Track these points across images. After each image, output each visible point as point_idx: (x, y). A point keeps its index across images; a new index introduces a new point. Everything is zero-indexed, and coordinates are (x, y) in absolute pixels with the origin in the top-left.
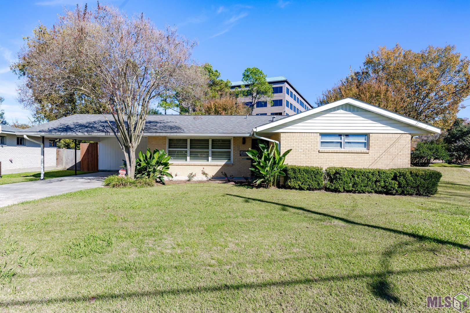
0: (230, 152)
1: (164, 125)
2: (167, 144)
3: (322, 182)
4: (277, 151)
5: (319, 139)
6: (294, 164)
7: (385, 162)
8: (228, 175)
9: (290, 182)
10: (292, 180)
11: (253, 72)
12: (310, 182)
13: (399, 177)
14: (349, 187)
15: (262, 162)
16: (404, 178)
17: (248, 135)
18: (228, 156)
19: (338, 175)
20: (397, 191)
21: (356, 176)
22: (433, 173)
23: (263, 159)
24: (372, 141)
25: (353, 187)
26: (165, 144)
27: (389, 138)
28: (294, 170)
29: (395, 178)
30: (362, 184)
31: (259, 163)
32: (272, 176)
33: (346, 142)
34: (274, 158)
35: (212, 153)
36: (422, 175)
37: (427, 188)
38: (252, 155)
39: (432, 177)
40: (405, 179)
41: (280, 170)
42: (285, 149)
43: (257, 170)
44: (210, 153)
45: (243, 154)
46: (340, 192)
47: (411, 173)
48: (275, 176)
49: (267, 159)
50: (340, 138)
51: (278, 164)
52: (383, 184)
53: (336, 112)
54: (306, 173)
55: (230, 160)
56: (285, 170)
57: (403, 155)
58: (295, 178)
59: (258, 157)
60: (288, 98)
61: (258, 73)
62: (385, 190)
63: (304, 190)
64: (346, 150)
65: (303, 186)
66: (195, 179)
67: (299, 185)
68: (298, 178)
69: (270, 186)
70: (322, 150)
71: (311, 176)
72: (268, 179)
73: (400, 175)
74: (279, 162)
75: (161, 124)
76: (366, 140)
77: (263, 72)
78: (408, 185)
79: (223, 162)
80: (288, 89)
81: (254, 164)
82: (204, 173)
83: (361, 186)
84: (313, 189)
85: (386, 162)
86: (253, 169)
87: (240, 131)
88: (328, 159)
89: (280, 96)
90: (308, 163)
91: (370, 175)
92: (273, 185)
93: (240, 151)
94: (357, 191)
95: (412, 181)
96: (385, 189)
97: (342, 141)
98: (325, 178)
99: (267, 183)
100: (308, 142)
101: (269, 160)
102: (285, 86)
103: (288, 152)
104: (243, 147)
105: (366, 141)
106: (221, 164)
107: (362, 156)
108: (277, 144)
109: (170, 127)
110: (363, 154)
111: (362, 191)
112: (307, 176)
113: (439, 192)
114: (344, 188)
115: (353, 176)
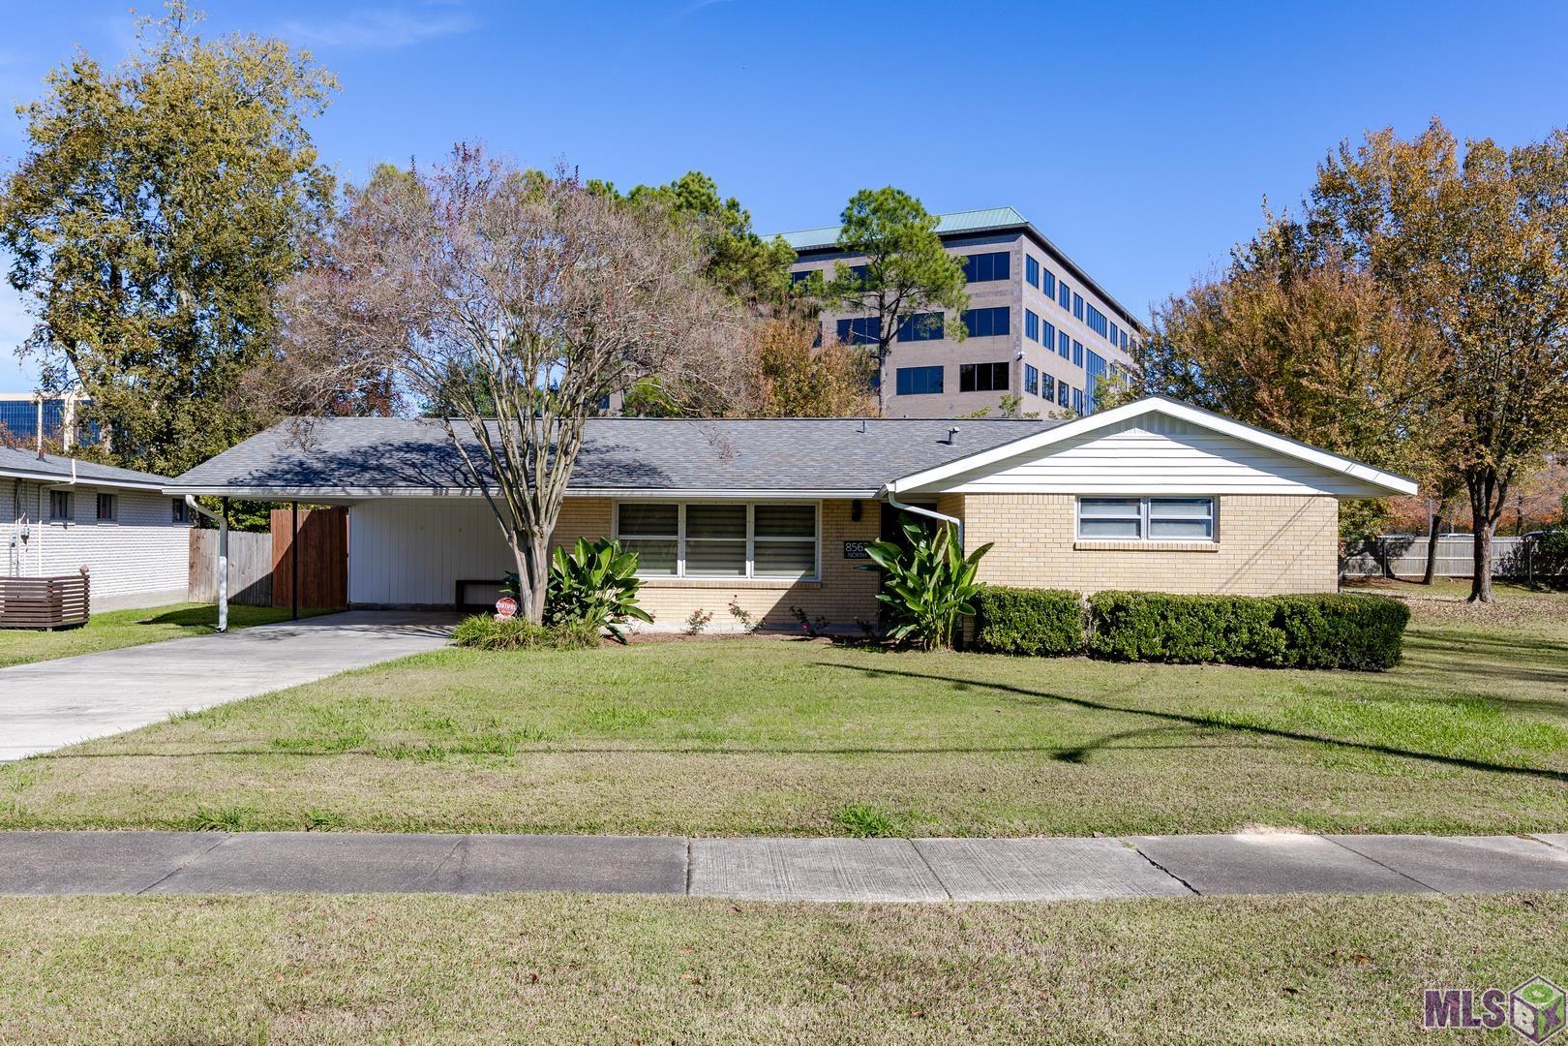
0: (812, 546)
1: (602, 460)
2: (613, 522)
3: (1079, 632)
4: (955, 546)
5: (1075, 511)
6: (1002, 584)
7: (1265, 576)
8: (810, 618)
9: (991, 633)
10: (996, 628)
11: (886, 207)
12: (1044, 633)
13: (1289, 617)
14: (1152, 647)
15: (912, 579)
16: (1302, 621)
17: (870, 494)
18: (805, 556)
19: (1121, 614)
20: (1286, 658)
21: (1170, 615)
22: (1384, 608)
23: (914, 570)
24: (1227, 518)
25: (1164, 647)
26: (608, 522)
27: (1275, 509)
28: (999, 599)
29: (1279, 621)
30: (1189, 639)
31: (904, 579)
32: (939, 616)
33: (1154, 521)
34: (946, 566)
35: (756, 548)
36: (1353, 613)
37: (1370, 647)
38: (885, 559)
39: (1380, 618)
40: (1306, 624)
41: (964, 601)
42: (976, 539)
43: (898, 601)
44: (750, 550)
45: (854, 551)
46: (1128, 660)
47: (1322, 607)
48: (949, 614)
49: (926, 569)
50: (1135, 508)
51: (956, 584)
52: (1245, 636)
53: (1121, 434)
54: (1032, 608)
55: (813, 569)
56: (977, 601)
57: (1315, 558)
58: (1002, 621)
59: (901, 562)
60: (1033, 299)
61: (904, 212)
62: (1253, 656)
63: (1029, 655)
64: (1150, 542)
65: (1025, 644)
66: (708, 629)
67: (1014, 642)
68: (1010, 621)
69: (935, 646)
70: (1083, 541)
71: (1048, 615)
72: (927, 627)
73: (1293, 613)
74: (959, 576)
75: (593, 457)
76: (1209, 514)
77: (926, 206)
78: (1314, 639)
79: (789, 578)
80: (1032, 264)
81: (889, 583)
82: (736, 612)
83: (1187, 645)
84: (1053, 652)
85: (1269, 576)
86: (887, 599)
87: (844, 481)
88: (1102, 570)
89: (1001, 293)
90: (1046, 579)
91: (1210, 612)
92: (944, 642)
93: (846, 542)
94: (1176, 656)
95: (1325, 630)
96: (1252, 651)
97: (1142, 517)
98: (1087, 623)
99: (927, 637)
100: (1045, 521)
101: (931, 571)
102: (1019, 252)
103: (983, 550)
104: (854, 531)
105: (1211, 518)
106: (786, 584)
107: (1199, 561)
108: (955, 524)
109: (623, 467)
110: (1202, 555)
111: (1190, 656)
112: (1036, 616)
113: (1406, 662)
114: (1139, 650)
115: (1164, 617)
